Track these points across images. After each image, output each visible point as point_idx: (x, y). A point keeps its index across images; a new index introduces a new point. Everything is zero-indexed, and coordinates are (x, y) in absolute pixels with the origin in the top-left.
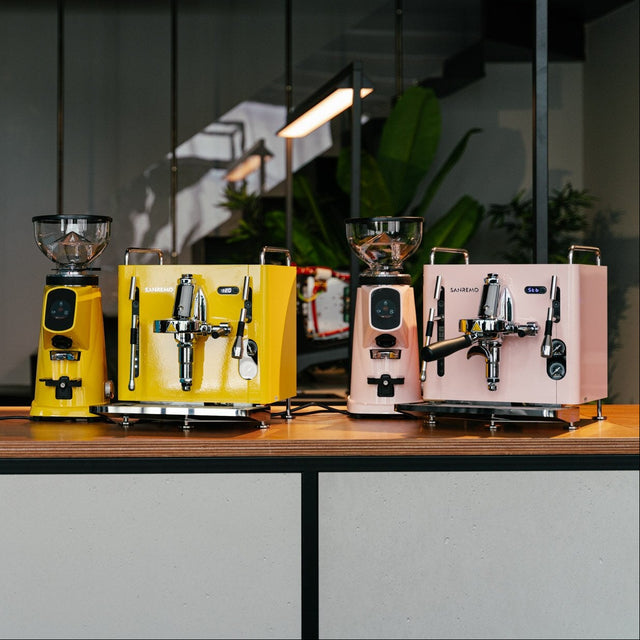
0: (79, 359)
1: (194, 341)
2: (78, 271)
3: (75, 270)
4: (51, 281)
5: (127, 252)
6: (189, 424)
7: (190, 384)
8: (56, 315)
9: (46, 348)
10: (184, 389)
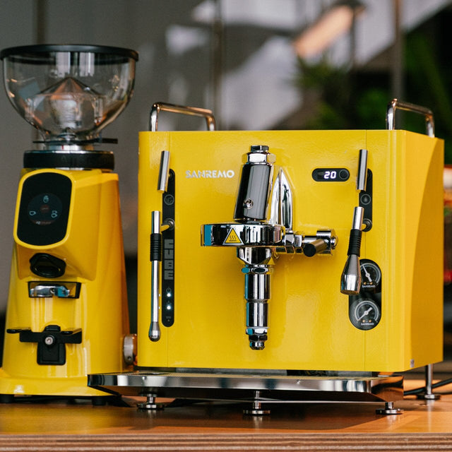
0: (77, 296)
1: (271, 262)
2: (78, 143)
3: (72, 142)
4: (32, 160)
5: (154, 109)
6: (263, 407)
7: (264, 337)
8: (36, 218)
9: (20, 277)
10: (253, 347)
